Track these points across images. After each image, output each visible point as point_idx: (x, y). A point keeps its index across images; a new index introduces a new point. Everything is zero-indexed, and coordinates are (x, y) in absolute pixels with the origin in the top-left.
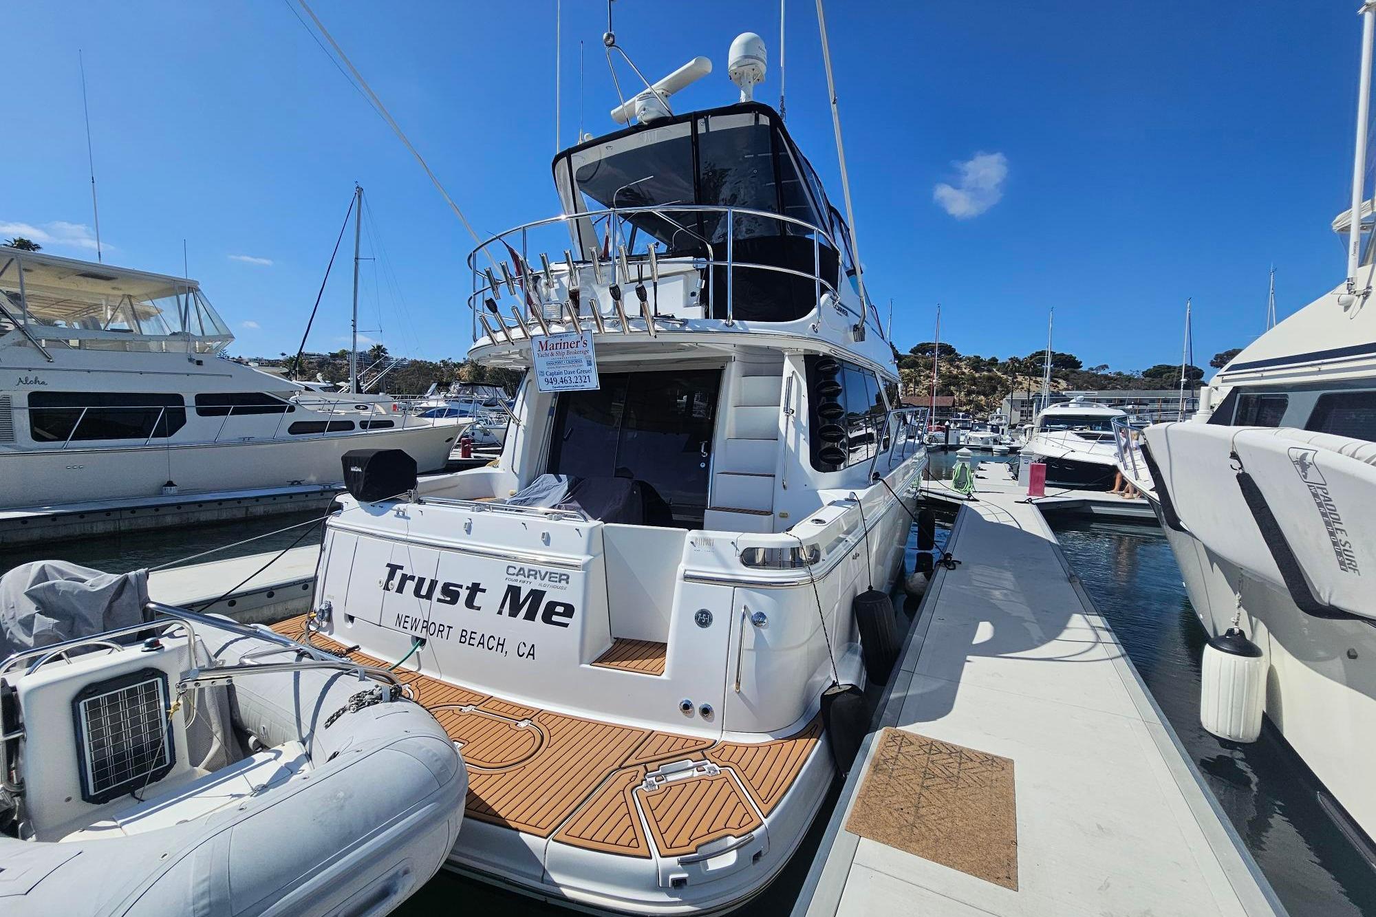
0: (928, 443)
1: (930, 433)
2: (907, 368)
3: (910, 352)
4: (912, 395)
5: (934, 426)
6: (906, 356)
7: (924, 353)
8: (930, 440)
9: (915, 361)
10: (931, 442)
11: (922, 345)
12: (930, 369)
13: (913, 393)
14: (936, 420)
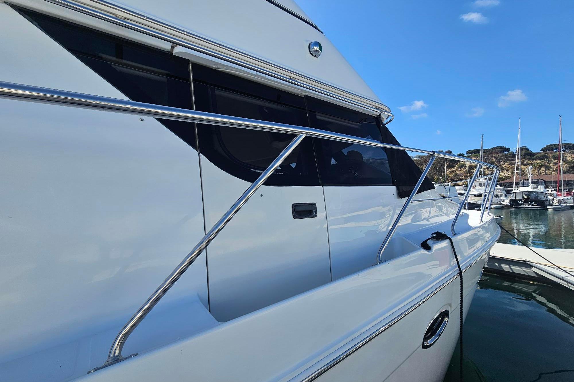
0: (557, 204)
1: (559, 198)
2: (539, 160)
3: (541, 151)
4: (544, 175)
5: (564, 193)
6: (538, 153)
7: (551, 150)
8: (559, 202)
9: (545, 155)
10: (561, 203)
11: (550, 146)
12: (558, 159)
13: (545, 174)
14: (564, 189)
